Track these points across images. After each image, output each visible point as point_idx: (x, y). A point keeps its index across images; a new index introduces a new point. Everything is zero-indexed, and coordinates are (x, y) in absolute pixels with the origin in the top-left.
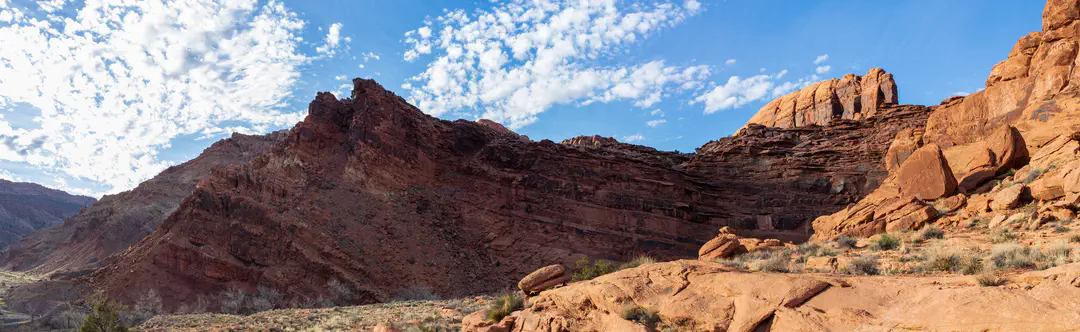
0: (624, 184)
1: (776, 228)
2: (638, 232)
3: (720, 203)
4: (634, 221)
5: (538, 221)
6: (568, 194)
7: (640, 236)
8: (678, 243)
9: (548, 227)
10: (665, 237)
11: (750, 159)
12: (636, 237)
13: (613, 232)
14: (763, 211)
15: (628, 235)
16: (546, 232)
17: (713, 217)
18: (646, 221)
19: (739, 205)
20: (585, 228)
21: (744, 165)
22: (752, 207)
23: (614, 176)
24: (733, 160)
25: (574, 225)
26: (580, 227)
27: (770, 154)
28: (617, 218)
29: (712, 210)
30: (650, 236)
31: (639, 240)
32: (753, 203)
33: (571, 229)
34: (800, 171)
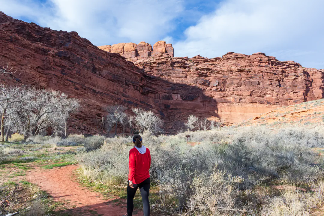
0: (116, 69)
1: (184, 100)
2: (123, 96)
3: (153, 86)
4: (122, 90)
5: (70, 81)
6: (88, 68)
7: (124, 98)
8: (140, 103)
9: (77, 86)
10: (135, 100)
11: (171, 68)
12: (123, 98)
13: (111, 94)
14: (175, 92)
15: (119, 97)
16: (77, 89)
17: (150, 92)
18: (127, 90)
19: (162, 88)
20: (98, 90)
21: (167, 70)
22: (169, 90)
23: (112, 63)
24: (161, 67)
25: (92, 87)
26: (94, 89)
27: (180, 67)
28: (113, 87)
29: (149, 89)
30: (129, 99)
31: (124, 100)
32: (169, 88)
33: (90, 89)
34: (197, 75)
